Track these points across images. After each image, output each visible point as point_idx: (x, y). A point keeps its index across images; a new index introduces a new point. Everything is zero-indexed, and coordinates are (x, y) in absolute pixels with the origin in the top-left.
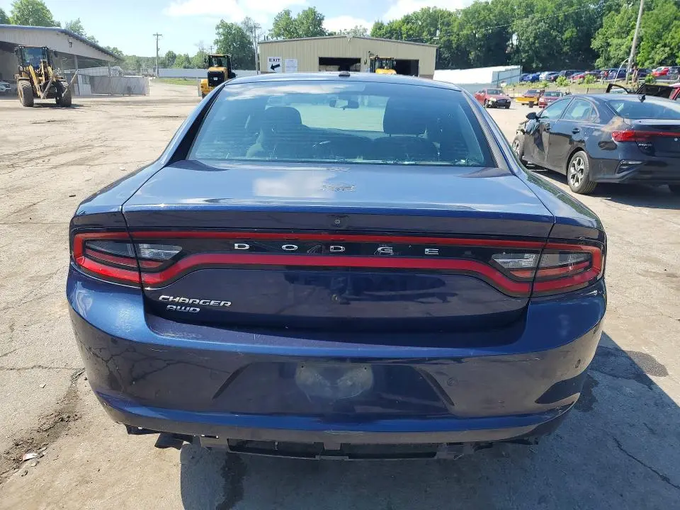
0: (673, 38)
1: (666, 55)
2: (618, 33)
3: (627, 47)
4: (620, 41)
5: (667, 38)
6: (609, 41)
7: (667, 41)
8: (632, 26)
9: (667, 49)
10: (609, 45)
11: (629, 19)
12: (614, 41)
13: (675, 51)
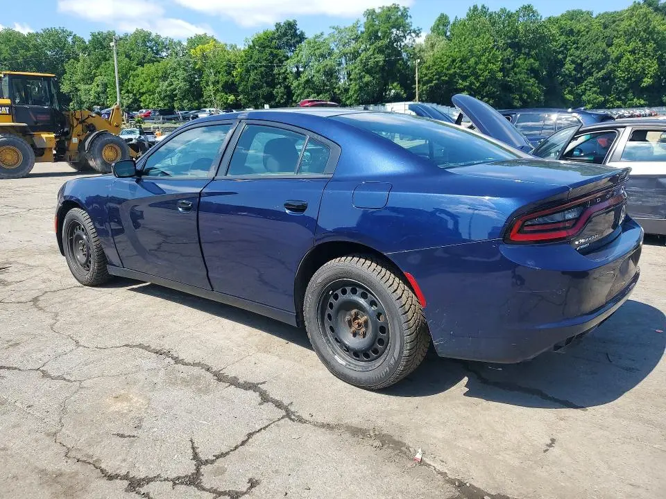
0: (133, 86)
1: (131, 100)
2: (83, 80)
3: (95, 92)
4: (87, 87)
5: (128, 85)
6: (77, 86)
7: (129, 88)
8: (94, 74)
9: (131, 95)
10: (77, 90)
11: (89, 67)
12: (82, 87)
13: (138, 97)
